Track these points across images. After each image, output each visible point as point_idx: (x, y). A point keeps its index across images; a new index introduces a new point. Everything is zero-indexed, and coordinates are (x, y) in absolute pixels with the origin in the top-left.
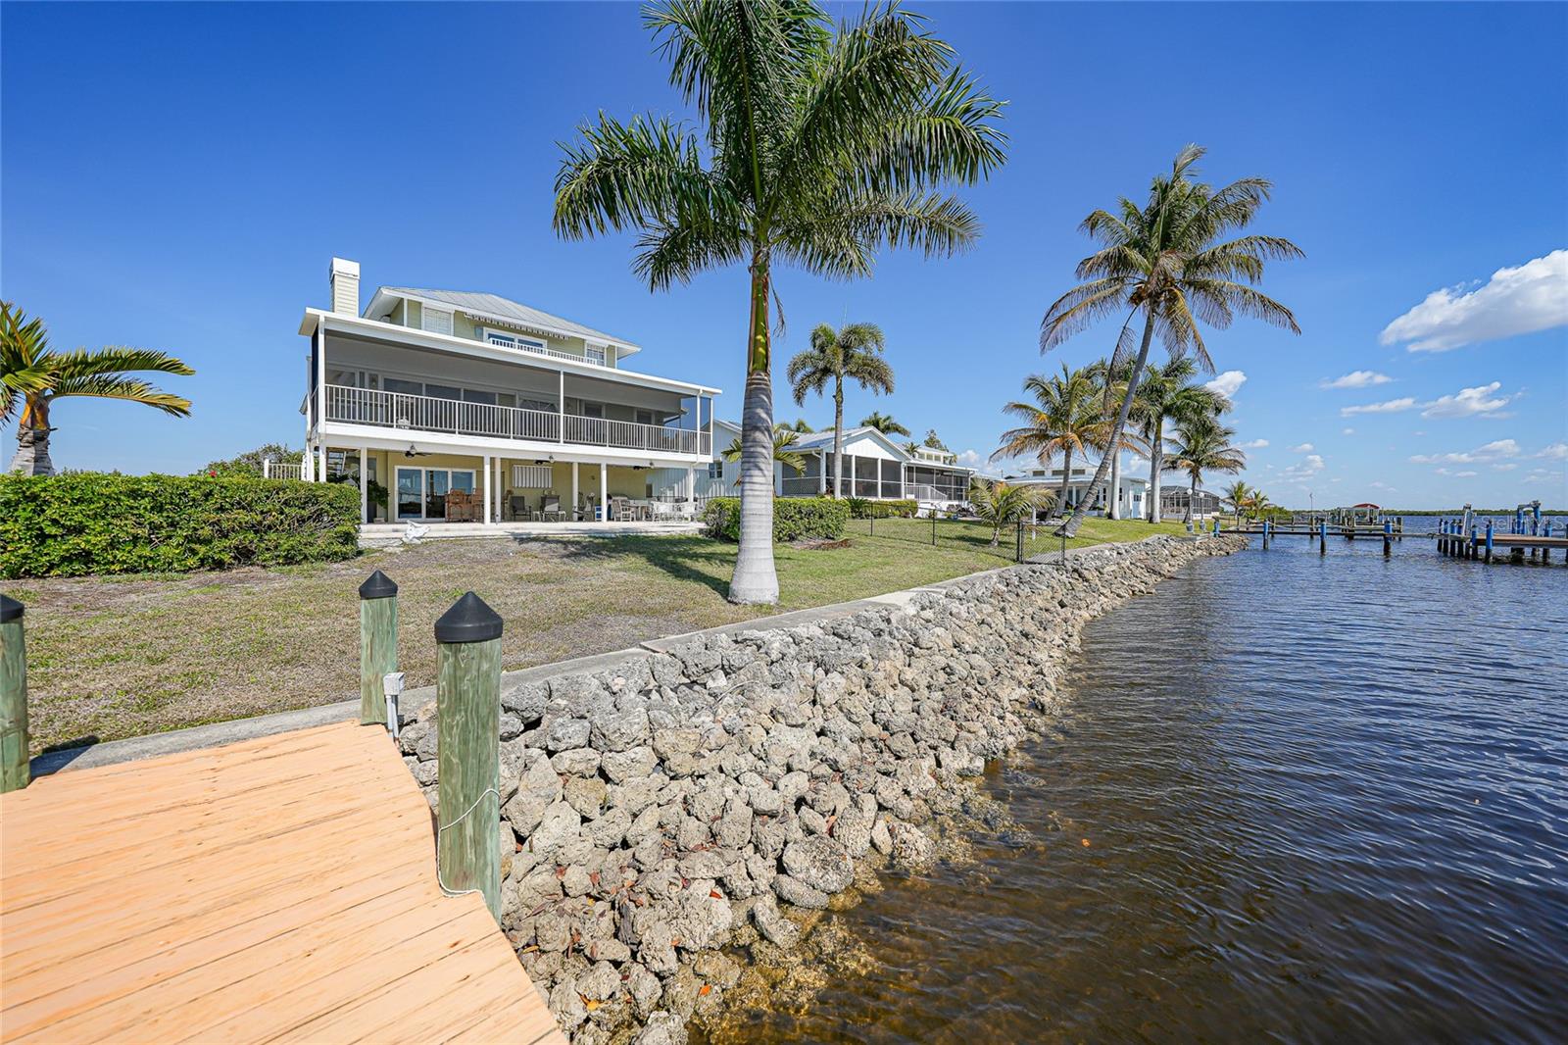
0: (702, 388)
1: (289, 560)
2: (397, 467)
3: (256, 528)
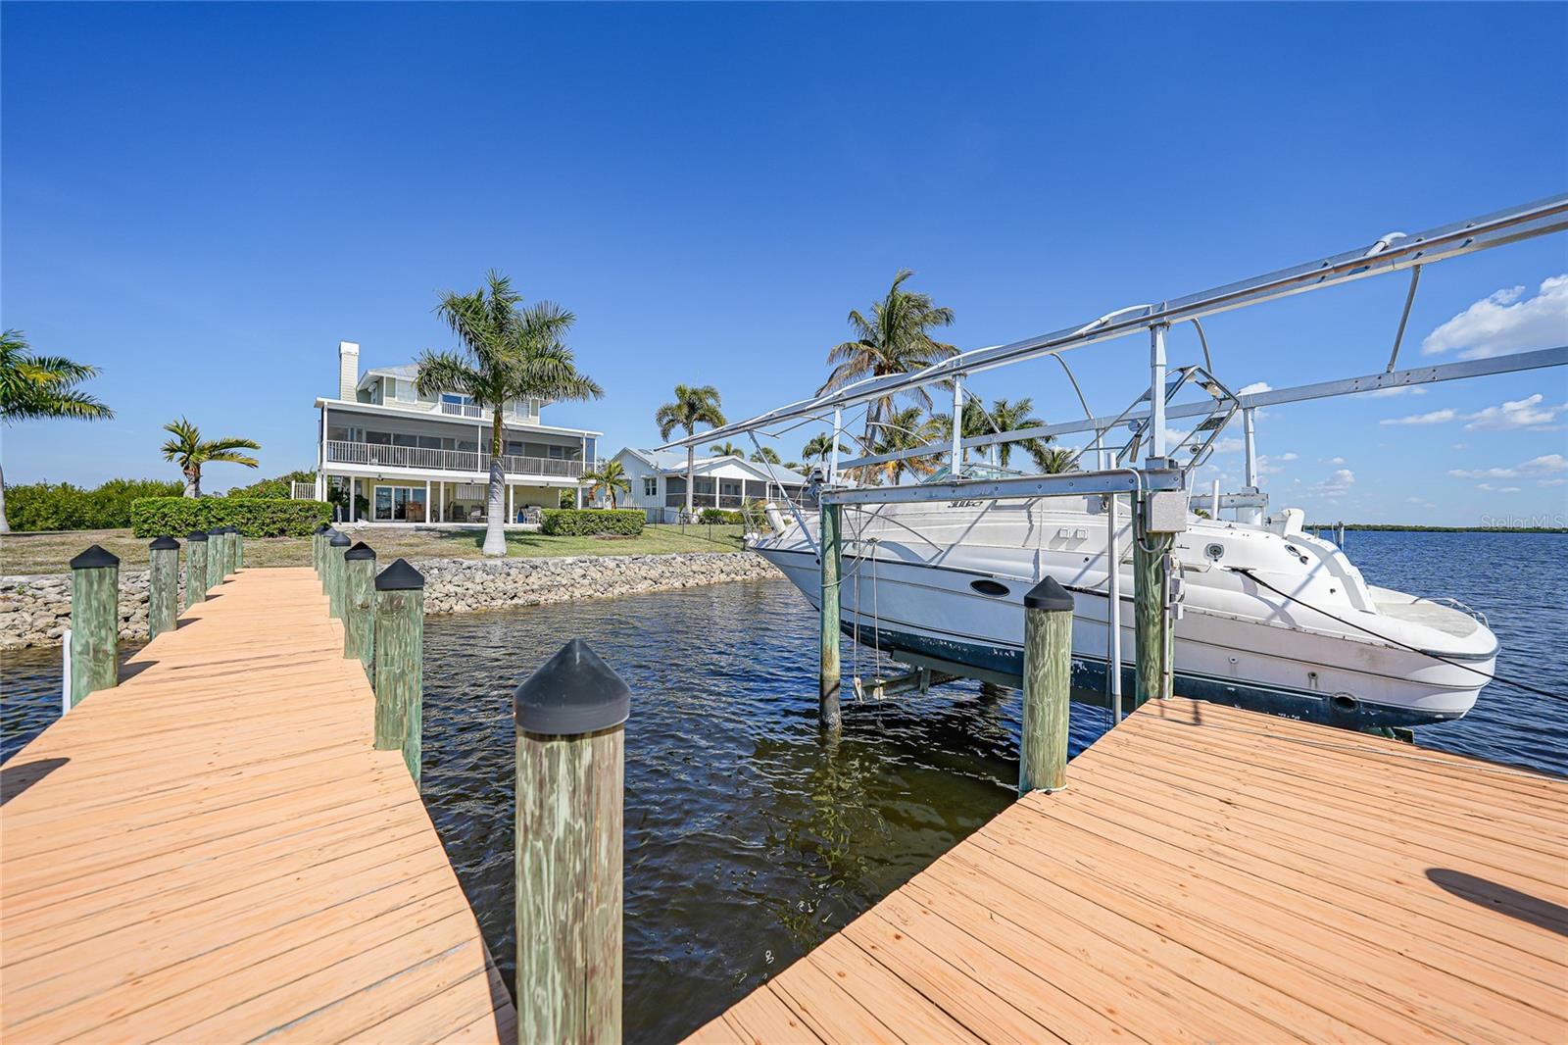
0: (586, 432)
1: (300, 534)
2: (375, 487)
3: (289, 521)
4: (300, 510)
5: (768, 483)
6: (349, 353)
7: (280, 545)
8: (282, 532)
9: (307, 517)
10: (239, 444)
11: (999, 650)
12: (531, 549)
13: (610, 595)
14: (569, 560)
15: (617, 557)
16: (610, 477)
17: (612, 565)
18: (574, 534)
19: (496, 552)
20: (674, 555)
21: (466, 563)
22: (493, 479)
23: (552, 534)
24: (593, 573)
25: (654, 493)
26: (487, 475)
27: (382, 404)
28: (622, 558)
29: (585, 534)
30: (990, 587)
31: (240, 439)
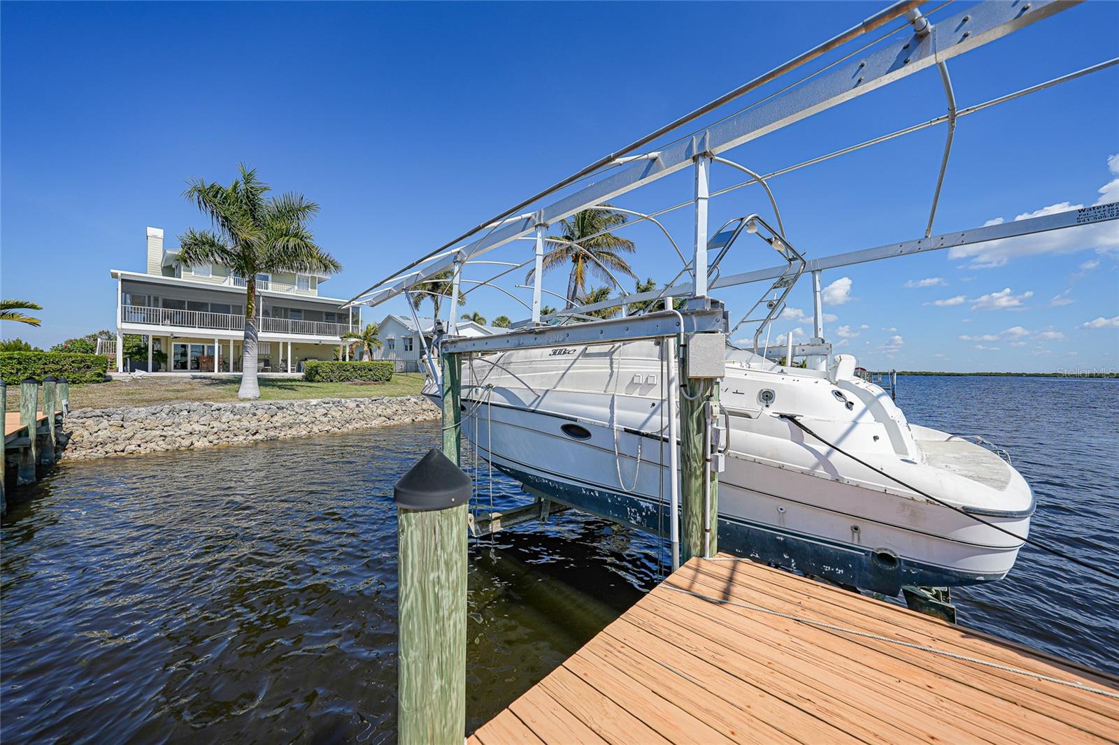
1: (74, 382)
2: (173, 343)
3: (61, 371)
4: (73, 362)
6: (155, 237)
9: (79, 368)
10: (21, 306)
11: (586, 490)
13: (345, 430)
14: (314, 402)
15: (358, 399)
16: (370, 337)
17: (353, 405)
18: (331, 381)
19: (249, 396)
20: (409, 397)
21: (216, 405)
22: (246, 337)
23: (312, 381)
24: (335, 412)
25: (411, 349)
26: (242, 334)
27: (180, 277)
28: (361, 400)
29: (342, 380)
30: (575, 431)
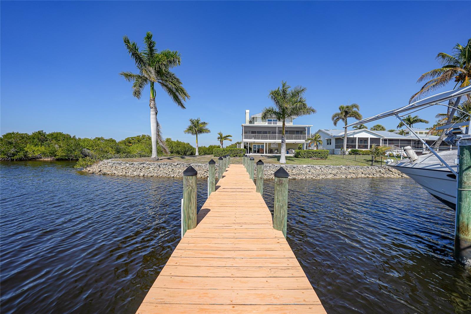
0: (307, 126)
1: (239, 156)
2: (253, 145)
3: (237, 153)
4: (239, 151)
5: (381, 139)
6: (247, 112)
7: (236, 159)
8: (236, 156)
9: (241, 152)
10: (229, 136)
12: (292, 162)
13: (318, 178)
14: (305, 166)
15: (320, 166)
16: (316, 139)
17: (319, 168)
18: (304, 158)
19: (283, 163)
20: (342, 166)
21: (276, 165)
23: (297, 157)
24: (312, 170)
25: (330, 144)
26: (281, 141)
27: (254, 124)
28: (322, 166)
29: (308, 158)
31: (229, 135)
